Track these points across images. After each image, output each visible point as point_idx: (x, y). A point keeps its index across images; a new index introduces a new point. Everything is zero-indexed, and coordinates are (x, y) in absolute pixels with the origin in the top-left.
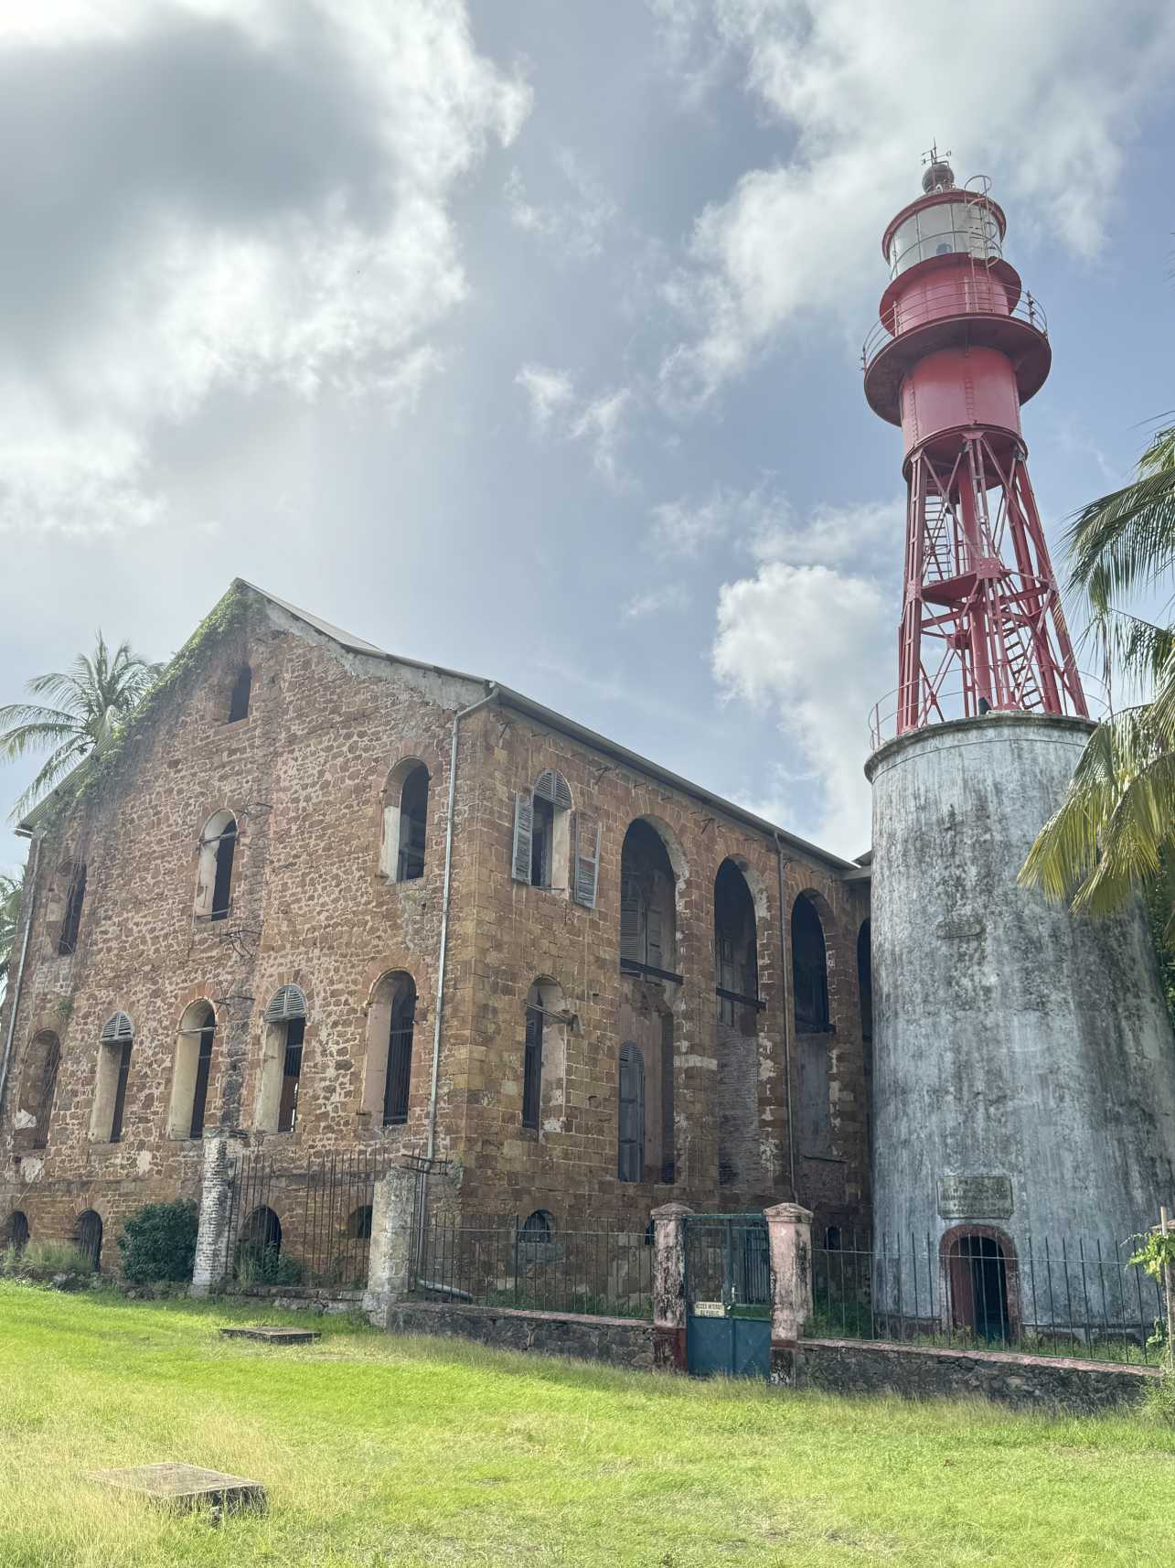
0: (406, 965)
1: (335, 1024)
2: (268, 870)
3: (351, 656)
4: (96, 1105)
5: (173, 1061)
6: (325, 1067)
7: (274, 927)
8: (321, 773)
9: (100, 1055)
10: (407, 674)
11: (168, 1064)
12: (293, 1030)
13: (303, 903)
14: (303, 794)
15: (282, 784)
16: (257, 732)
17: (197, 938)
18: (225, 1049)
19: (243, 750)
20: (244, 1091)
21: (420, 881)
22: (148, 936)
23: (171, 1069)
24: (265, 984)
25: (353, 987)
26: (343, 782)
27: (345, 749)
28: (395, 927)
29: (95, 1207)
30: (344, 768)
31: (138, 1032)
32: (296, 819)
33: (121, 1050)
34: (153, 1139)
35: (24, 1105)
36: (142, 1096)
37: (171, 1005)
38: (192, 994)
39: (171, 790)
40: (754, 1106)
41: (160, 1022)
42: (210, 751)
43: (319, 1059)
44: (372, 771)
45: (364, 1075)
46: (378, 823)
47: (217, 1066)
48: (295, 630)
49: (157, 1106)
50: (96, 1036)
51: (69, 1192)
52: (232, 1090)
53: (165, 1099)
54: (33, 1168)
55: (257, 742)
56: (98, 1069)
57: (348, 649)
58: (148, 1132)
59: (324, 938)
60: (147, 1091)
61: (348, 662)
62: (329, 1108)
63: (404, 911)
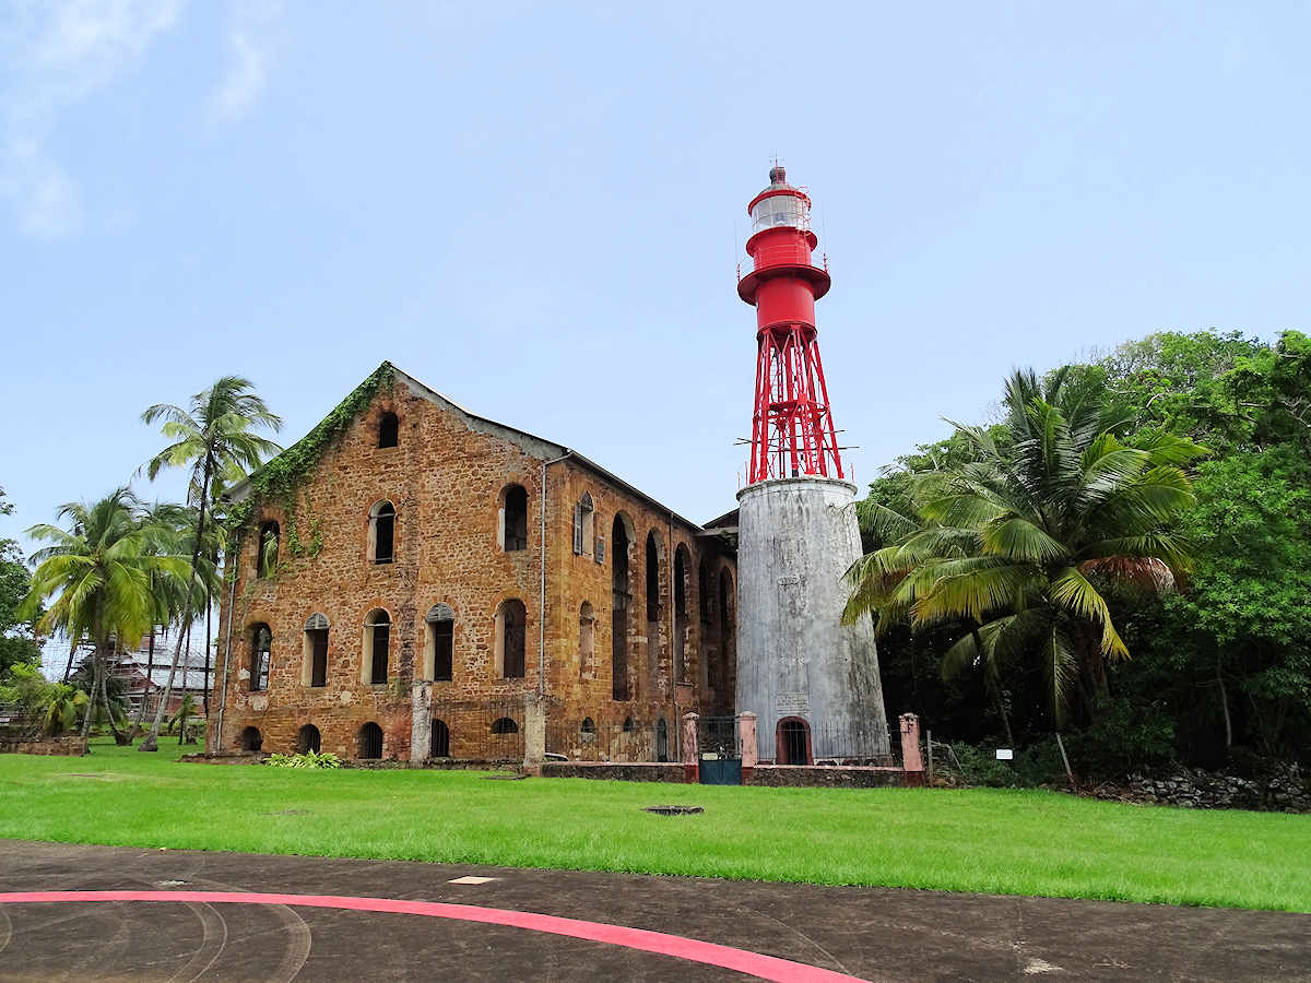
0: (519, 596)
1: (474, 625)
2: (420, 538)
3: (471, 420)
4: (304, 666)
5: (361, 641)
6: (469, 648)
7: (427, 570)
8: (454, 486)
9: (305, 637)
10: (510, 435)
11: (358, 643)
12: (443, 631)
13: (447, 558)
14: (441, 496)
15: (426, 489)
16: (406, 456)
17: (372, 573)
18: (399, 636)
19: (396, 466)
20: (415, 659)
21: (525, 552)
22: (334, 570)
23: (361, 647)
24: (424, 602)
25: (484, 607)
26: (469, 491)
27: (470, 473)
28: (510, 575)
29: (313, 723)
30: (469, 484)
31: (333, 625)
32: (438, 510)
33: (319, 638)
34: (352, 684)
35: (244, 666)
36: (341, 660)
37: (357, 611)
38: (372, 604)
39: (343, 485)
41: (349, 619)
42: (370, 464)
43: (464, 643)
44: (489, 488)
45: (495, 652)
46: (494, 517)
47: (395, 646)
48: (429, 398)
49: (352, 666)
50: (300, 627)
51: (292, 715)
52: (406, 659)
53: (358, 663)
54: (259, 703)
55: (406, 463)
56: (304, 645)
57: (469, 416)
58: (348, 681)
59: (462, 579)
60: (343, 659)
61: (469, 423)
62: (475, 669)
63: (515, 568)
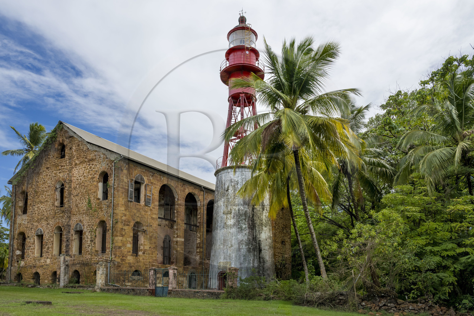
0: (104, 219)
1: (89, 232)
2: (72, 196)
3: (89, 144)
4: (36, 249)
5: (53, 239)
6: (88, 241)
7: (74, 210)
8: (83, 173)
9: (36, 238)
10: (102, 150)
11: (52, 240)
12: (80, 233)
13: (81, 204)
14: (79, 178)
15: (74, 175)
16: (67, 162)
17: (56, 211)
18: (65, 237)
19: (64, 166)
20: (70, 246)
21: (107, 201)
22: (45, 211)
23: (53, 241)
24: (73, 222)
25: (93, 224)
26: (89, 176)
27: (89, 168)
28: (102, 211)
29: (38, 271)
30: (89, 173)
31: (44, 233)
32: (78, 184)
33: (41, 237)
34: (50, 256)
35: (18, 249)
36: (47, 247)
37: (52, 227)
38: (56, 224)
39: (47, 175)
40: (195, 248)
41: (49, 230)
42: (56, 166)
43: (86, 239)
44: (95, 174)
45: (96, 243)
46: (97, 186)
47: (64, 240)
48: (75, 136)
49: (50, 249)
50: (34, 234)
51: (31, 268)
52: (67, 246)
53: (52, 248)
54: (22, 263)
55: (68, 165)
56: (36, 241)
57: (89, 143)
58: (49, 255)
59: (86, 213)
60: (48, 246)
61: (88, 145)
62: (89, 250)
63: (103, 207)
